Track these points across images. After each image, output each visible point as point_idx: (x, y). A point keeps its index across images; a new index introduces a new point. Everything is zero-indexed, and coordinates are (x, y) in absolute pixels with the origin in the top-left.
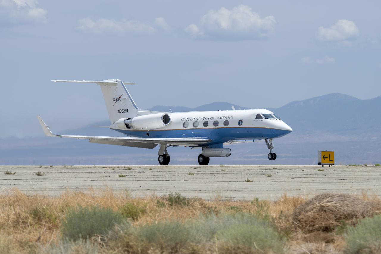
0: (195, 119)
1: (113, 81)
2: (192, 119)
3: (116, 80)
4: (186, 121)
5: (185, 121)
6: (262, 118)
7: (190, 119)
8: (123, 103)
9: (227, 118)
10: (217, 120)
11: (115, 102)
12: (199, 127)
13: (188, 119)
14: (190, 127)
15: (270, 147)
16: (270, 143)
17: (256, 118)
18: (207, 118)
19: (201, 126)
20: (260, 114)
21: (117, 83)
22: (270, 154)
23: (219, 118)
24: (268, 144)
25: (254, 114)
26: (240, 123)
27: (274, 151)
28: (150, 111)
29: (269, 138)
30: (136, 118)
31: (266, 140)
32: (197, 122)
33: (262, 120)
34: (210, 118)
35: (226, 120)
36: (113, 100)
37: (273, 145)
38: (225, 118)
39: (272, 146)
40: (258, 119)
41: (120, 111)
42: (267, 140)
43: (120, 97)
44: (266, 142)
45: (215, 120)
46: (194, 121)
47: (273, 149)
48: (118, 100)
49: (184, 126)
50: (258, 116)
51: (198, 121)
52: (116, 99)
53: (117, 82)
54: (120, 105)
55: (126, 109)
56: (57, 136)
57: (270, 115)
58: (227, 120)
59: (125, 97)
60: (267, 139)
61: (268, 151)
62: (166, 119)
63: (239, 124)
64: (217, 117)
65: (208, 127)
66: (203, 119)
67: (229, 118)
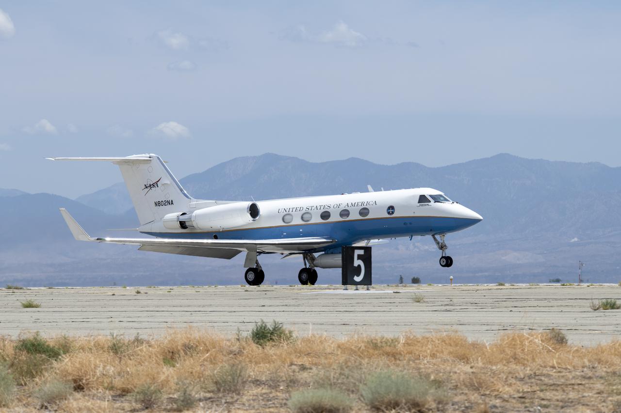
0: (305, 208)
1: (144, 156)
2: (299, 209)
3: (148, 155)
4: (287, 213)
5: (285, 213)
6: (430, 202)
7: (294, 210)
8: (162, 191)
9: (365, 204)
10: (347, 208)
11: (147, 190)
12: (312, 221)
13: (291, 210)
14: (297, 221)
15: (442, 247)
16: (442, 242)
17: (419, 202)
18: (327, 207)
19: (316, 219)
20: (424, 195)
21: (150, 160)
22: (443, 257)
23: (350, 205)
24: (438, 243)
25: (414, 196)
26: (391, 211)
27: (448, 253)
28: (214, 201)
29: (440, 233)
30: (197, 212)
31: (433, 236)
32: (307, 213)
33: (430, 204)
34: (332, 207)
35: (363, 207)
36: (144, 187)
37: (447, 243)
38: (360, 204)
39: (445, 246)
40: (422, 204)
41: (158, 204)
42: (436, 236)
43: (158, 181)
44: (435, 238)
45: (342, 208)
46: (304, 211)
47: (446, 251)
48: (154, 186)
49: (284, 221)
50: (423, 199)
51: (309, 211)
52: (150, 185)
53: (150, 157)
54: (157, 194)
55: (169, 199)
56: (98, 239)
57: (441, 196)
58: (365, 207)
59: (166, 180)
60: (436, 234)
61: (440, 253)
62: (254, 211)
63: (389, 213)
64: (346, 204)
65: (330, 220)
66: (319, 208)
67: (362, 204)
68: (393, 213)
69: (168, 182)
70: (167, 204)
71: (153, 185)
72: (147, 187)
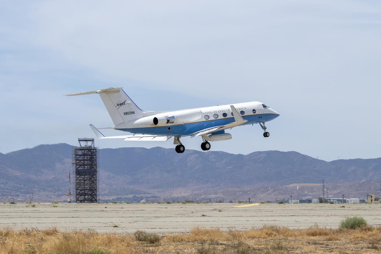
2: (210, 113)
8: (128, 107)
11: (118, 106)
12: (218, 118)
13: (207, 113)
14: (212, 118)
15: (264, 128)
16: (264, 125)
18: (223, 111)
19: (221, 117)
27: (267, 131)
31: (260, 123)
34: (226, 111)
40: (265, 108)
41: (126, 114)
43: (125, 102)
52: (121, 104)
54: (125, 108)
55: (133, 111)
63: (254, 113)
65: (228, 117)
67: (242, 109)
68: (255, 112)
69: (130, 102)
70: (131, 113)
71: (122, 104)
72: (118, 105)
